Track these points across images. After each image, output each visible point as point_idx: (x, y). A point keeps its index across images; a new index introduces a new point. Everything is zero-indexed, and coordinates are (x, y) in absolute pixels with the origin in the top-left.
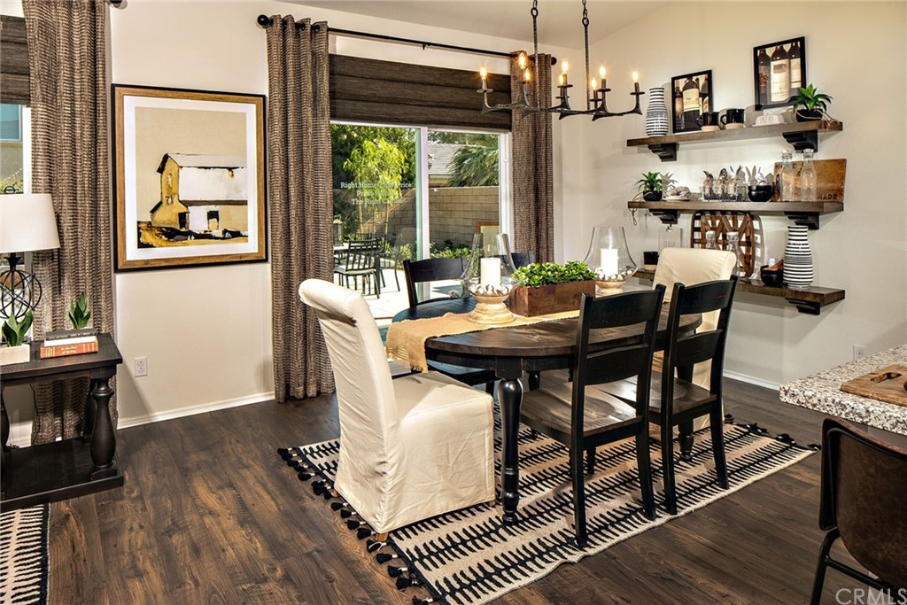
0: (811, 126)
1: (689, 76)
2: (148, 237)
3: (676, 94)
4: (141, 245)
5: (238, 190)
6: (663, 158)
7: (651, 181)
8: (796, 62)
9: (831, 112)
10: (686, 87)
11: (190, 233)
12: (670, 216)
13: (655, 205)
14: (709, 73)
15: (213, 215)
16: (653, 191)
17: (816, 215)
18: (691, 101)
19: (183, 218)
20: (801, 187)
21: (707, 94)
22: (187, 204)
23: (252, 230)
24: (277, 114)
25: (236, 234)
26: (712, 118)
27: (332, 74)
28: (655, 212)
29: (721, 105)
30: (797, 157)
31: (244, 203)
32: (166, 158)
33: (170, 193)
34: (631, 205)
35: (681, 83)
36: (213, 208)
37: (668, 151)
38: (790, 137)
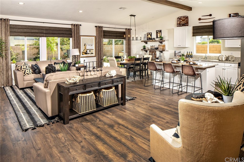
0: (161, 41)
1: (149, 33)
2: (83, 54)
3: (147, 35)
4: (83, 55)
5: (93, 48)
6: (146, 44)
7: (144, 47)
8: (160, 33)
9: (164, 39)
10: (149, 34)
11: (87, 53)
12: (146, 51)
13: (145, 50)
14: (151, 33)
15: (90, 51)
16: (144, 48)
17: (162, 51)
18: (149, 36)
19: (87, 51)
20: (161, 48)
21: (151, 35)
22: (87, 50)
23: (94, 53)
24: (97, 38)
25: (92, 53)
26: (151, 39)
27: (103, 33)
28: (145, 51)
29: (153, 37)
30: (160, 44)
31: (93, 49)
32: (85, 44)
33: (85, 48)
34: (142, 50)
35: (148, 34)
36: (90, 50)
37: (146, 43)
38: (159, 42)
